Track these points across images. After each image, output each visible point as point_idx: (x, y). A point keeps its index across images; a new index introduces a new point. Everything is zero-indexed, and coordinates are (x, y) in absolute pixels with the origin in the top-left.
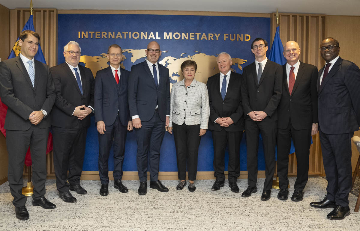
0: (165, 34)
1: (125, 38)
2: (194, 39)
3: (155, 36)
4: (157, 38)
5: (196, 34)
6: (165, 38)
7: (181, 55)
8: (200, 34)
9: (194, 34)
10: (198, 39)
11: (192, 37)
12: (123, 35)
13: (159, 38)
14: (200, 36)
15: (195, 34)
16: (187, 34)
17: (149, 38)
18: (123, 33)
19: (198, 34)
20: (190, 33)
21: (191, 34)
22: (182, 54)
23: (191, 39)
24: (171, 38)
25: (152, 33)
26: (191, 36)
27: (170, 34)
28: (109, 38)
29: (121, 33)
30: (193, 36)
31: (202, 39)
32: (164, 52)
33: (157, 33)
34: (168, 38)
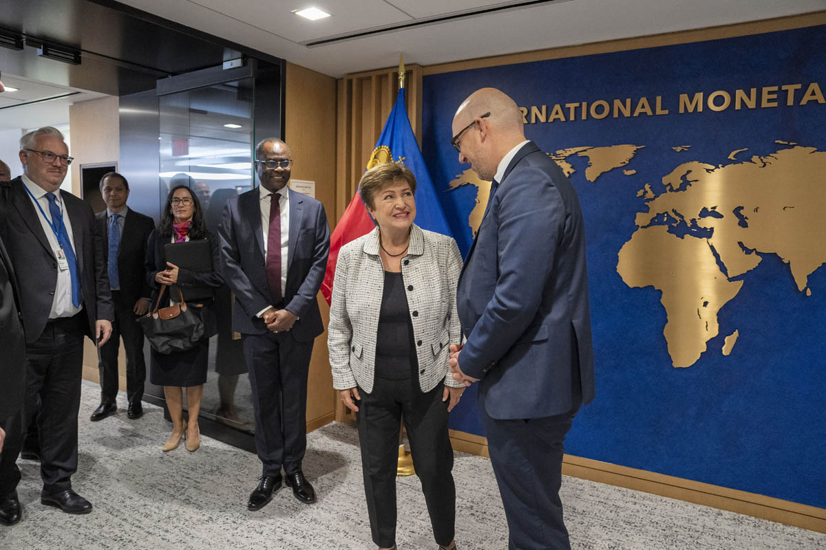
0: (684, 98)
1: (572, 118)
2: (775, 104)
3: (653, 109)
4: (659, 111)
5: (784, 88)
6: (682, 110)
7: (731, 157)
8: (799, 86)
9: (776, 88)
10: (790, 102)
11: (769, 101)
12: (566, 112)
13: (666, 112)
14: (799, 94)
15: (780, 88)
16: (753, 91)
17: (636, 114)
18: (568, 105)
19: (791, 89)
20: (764, 88)
21: (765, 90)
22: (734, 153)
23: (765, 104)
24: (700, 109)
25: (643, 100)
26: (765, 97)
27: (699, 96)
28: (533, 121)
29: (563, 107)
30: (775, 96)
31: (804, 102)
32: (679, 149)
33: (659, 99)
34: (691, 109)
